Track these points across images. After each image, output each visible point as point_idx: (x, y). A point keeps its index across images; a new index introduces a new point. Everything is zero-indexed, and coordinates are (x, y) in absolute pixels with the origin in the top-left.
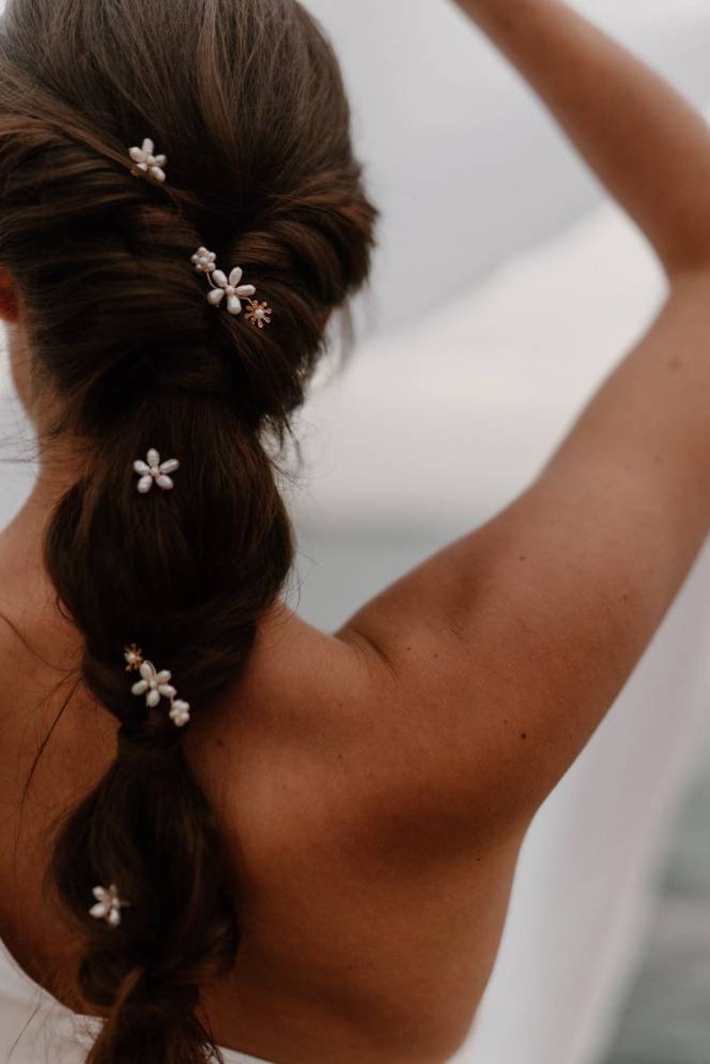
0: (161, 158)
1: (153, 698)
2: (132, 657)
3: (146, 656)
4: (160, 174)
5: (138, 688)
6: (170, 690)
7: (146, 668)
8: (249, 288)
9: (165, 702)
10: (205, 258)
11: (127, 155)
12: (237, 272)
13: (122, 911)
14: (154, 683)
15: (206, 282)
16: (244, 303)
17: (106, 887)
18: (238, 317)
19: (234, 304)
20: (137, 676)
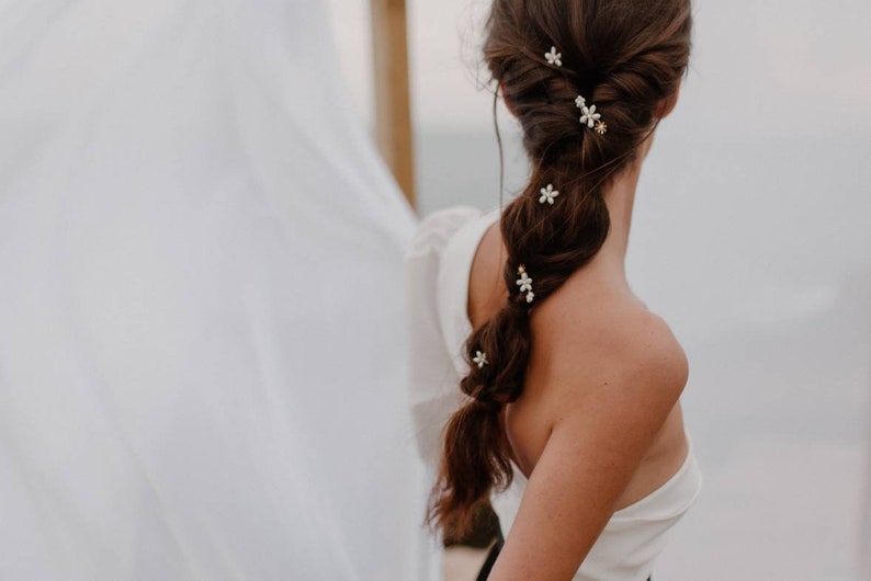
0: (559, 55)
1: (522, 289)
2: (521, 269)
3: (525, 271)
4: (559, 63)
5: (519, 282)
6: (530, 287)
7: (524, 275)
8: (598, 116)
9: (526, 291)
10: (580, 101)
11: (544, 58)
12: (593, 107)
13: (484, 364)
14: (525, 282)
15: (579, 113)
16: (596, 122)
17: (482, 353)
18: (592, 129)
19: (591, 124)
20: (520, 277)
